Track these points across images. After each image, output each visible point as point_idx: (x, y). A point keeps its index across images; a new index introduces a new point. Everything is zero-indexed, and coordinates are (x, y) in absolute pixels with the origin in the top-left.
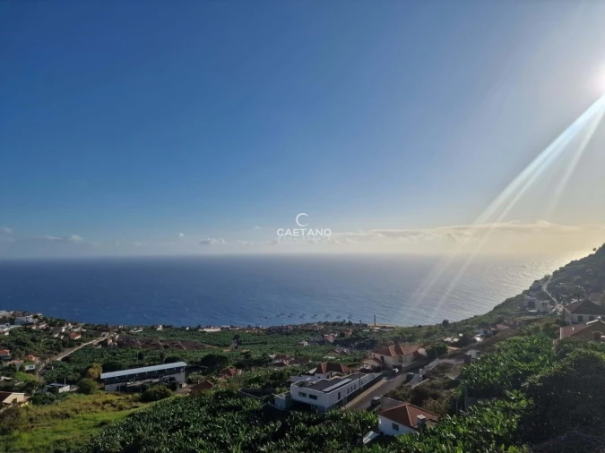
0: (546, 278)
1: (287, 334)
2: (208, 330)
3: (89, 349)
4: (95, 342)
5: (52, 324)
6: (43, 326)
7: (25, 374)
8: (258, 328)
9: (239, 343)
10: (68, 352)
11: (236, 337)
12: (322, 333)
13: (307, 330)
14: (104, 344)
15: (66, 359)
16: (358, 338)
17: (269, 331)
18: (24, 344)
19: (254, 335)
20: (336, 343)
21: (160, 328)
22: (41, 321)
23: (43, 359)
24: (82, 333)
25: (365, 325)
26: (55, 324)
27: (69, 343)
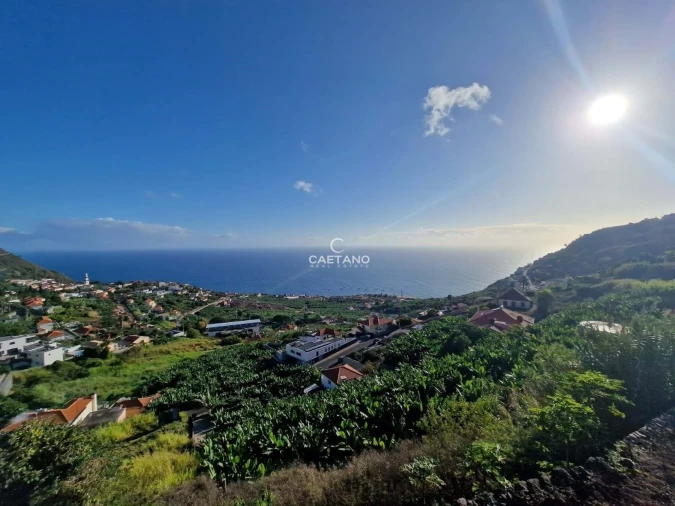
0: (529, 266)
1: (341, 302)
2: (290, 298)
3: (212, 307)
4: (216, 303)
5: (191, 291)
6: (185, 292)
7: (170, 323)
8: (323, 297)
9: (309, 307)
10: (198, 309)
11: (307, 303)
12: (364, 302)
13: (356, 300)
14: (222, 304)
15: (197, 313)
16: (387, 306)
17: (330, 300)
18: (172, 304)
19: (319, 301)
20: (371, 309)
21: (259, 295)
22: (184, 289)
23: (183, 313)
24: (209, 297)
25: (395, 297)
26: (193, 291)
27: (200, 303)
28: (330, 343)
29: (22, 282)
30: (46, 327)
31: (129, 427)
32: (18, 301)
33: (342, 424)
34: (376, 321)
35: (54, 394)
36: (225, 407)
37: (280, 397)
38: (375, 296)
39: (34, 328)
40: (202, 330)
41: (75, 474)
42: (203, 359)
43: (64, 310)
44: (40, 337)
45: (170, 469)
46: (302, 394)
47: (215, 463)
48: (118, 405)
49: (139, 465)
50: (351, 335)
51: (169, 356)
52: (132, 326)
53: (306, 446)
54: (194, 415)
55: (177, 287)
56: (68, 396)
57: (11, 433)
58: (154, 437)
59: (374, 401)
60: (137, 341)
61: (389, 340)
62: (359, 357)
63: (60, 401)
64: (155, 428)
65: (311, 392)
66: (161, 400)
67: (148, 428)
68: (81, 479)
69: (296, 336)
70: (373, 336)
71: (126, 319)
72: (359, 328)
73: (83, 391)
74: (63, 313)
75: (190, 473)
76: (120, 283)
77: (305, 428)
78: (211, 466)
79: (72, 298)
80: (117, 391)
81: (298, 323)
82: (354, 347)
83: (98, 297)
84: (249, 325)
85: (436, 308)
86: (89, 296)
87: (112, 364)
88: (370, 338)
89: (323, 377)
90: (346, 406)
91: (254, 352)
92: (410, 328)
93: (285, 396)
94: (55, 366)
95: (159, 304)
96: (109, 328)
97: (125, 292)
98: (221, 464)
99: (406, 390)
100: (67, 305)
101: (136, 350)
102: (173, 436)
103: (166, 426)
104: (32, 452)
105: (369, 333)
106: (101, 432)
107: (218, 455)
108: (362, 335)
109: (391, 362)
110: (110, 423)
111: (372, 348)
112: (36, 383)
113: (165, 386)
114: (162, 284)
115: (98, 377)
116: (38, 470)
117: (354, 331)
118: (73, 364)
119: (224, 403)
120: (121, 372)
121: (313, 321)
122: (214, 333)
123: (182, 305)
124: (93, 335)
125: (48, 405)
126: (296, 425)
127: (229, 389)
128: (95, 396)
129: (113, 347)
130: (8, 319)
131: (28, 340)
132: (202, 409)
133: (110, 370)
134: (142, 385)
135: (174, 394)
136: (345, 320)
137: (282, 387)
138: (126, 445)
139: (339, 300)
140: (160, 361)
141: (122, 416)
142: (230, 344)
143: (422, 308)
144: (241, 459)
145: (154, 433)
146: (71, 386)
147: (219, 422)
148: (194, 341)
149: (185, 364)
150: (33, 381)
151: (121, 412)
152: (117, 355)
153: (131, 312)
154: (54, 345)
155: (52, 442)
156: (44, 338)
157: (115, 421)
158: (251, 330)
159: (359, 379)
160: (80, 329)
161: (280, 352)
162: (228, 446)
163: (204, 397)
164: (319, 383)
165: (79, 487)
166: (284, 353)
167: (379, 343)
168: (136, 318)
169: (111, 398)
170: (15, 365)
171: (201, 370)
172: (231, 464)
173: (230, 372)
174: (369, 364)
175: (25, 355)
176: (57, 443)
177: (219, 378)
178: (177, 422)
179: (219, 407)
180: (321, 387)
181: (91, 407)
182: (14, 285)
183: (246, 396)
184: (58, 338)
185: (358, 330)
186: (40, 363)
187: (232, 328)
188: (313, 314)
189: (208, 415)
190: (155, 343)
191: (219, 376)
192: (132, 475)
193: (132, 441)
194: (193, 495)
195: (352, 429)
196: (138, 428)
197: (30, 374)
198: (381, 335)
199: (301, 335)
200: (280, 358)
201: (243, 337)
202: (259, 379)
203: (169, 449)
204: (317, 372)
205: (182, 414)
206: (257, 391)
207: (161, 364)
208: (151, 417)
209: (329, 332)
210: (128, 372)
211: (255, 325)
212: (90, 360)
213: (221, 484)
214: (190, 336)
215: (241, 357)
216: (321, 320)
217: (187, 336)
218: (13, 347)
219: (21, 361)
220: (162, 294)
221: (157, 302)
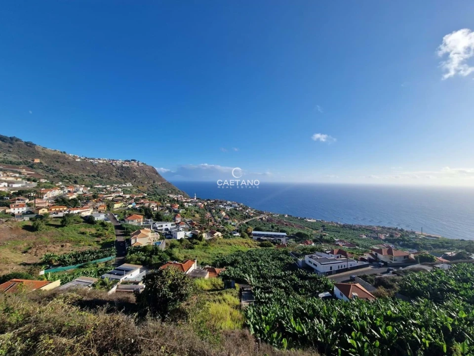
1: (354, 229)
2: (309, 220)
3: (255, 221)
4: (258, 218)
5: (244, 209)
6: (241, 209)
7: (232, 227)
8: (337, 223)
9: (324, 230)
10: (248, 220)
11: (323, 226)
12: (377, 232)
13: (369, 230)
14: (261, 219)
15: (247, 223)
16: (404, 240)
17: (344, 226)
18: (233, 215)
19: (333, 226)
20: (385, 240)
21: (286, 216)
22: (240, 207)
23: (239, 221)
24: (254, 214)
25: (413, 233)
26: (245, 208)
27: (248, 217)
28: (342, 262)
29: (171, 196)
30: (179, 220)
31: (209, 283)
32: (169, 205)
33: (353, 334)
34: (390, 252)
35: (180, 255)
36: (262, 289)
37: (300, 294)
38: (389, 229)
39: (174, 220)
40: (250, 234)
41: (186, 300)
42: (249, 253)
43: (185, 212)
44: (176, 224)
45: (229, 318)
46: (317, 297)
47: (254, 325)
48: (205, 269)
49: (214, 308)
50: (363, 260)
51: (230, 246)
52: (214, 225)
53: (319, 339)
54: (243, 288)
55: (236, 205)
56: (185, 257)
57: (164, 269)
58: (221, 294)
59: (387, 325)
60: (216, 234)
61: (405, 272)
62: (372, 281)
63: (182, 259)
64: (222, 289)
65: (325, 298)
66: (226, 273)
67: (219, 288)
68: (188, 304)
69: (313, 250)
70: (386, 264)
71: (211, 221)
72: (372, 254)
73: (191, 256)
74: (185, 213)
75: (239, 325)
76: (209, 200)
77: (319, 324)
78: (252, 326)
79: (189, 206)
80: (206, 261)
81: (315, 241)
82: (366, 271)
83: (200, 207)
84: (279, 236)
85: (467, 250)
86: (196, 206)
87: (203, 245)
88: (383, 266)
89: (335, 288)
90: (357, 320)
91: (281, 256)
92: (432, 265)
93: (304, 294)
94: (181, 240)
95: (227, 214)
96: (203, 224)
97: (211, 205)
98: (257, 327)
99: (426, 325)
100: (187, 210)
101: (214, 240)
102: (231, 297)
103: (228, 290)
104: (170, 282)
105: (383, 262)
106: (198, 282)
107: (256, 320)
108: (374, 261)
109: (409, 294)
110: (201, 278)
111: (385, 275)
112: (174, 247)
113: (228, 265)
114: (229, 202)
115: (198, 252)
116: (172, 292)
117: (367, 256)
118: (188, 241)
119: (260, 285)
120: (208, 251)
121: (327, 241)
122: (256, 237)
123: (239, 216)
124: (196, 227)
125: (178, 260)
126: (312, 320)
127: (264, 277)
128: (196, 261)
129: (204, 235)
130: (166, 213)
131: (172, 225)
132: (248, 286)
133: (203, 248)
134: (216, 261)
135: (233, 271)
136: (358, 245)
137: (302, 287)
138: (208, 293)
139: (351, 228)
140: (226, 249)
141: (207, 276)
142: (266, 247)
143: (448, 248)
144: (270, 330)
145: (222, 292)
146: (187, 252)
147: (257, 298)
148: (244, 240)
149: (239, 253)
150: (172, 246)
151: (207, 273)
152: (206, 241)
153: (213, 217)
154: (181, 229)
155: (177, 279)
156: (178, 224)
157: (204, 277)
158: (280, 240)
159: (371, 300)
160: (192, 223)
161: (300, 260)
162: (263, 316)
163: (248, 278)
164: (332, 292)
165: (187, 309)
166: (304, 262)
167: (394, 273)
168: (216, 221)
169: (203, 264)
170: (167, 237)
171: (248, 259)
172: (264, 330)
173: (265, 266)
174: (382, 290)
175: (170, 232)
176: (179, 281)
177: (258, 268)
178: (234, 289)
179: (258, 288)
180: (333, 296)
181: (194, 267)
182: (169, 197)
183: (275, 286)
184: (183, 226)
185: (371, 257)
186: (176, 237)
187: (267, 236)
188: (327, 236)
189: (250, 291)
190: (224, 237)
191: (258, 266)
192: (210, 313)
193: (211, 292)
194: (241, 340)
195: (363, 343)
196: (214, 285)
197: (172, 242)
198: (397, 266)
199: (317, 250)
200: (300, 264)
201: (275, 244)
202: (285, 276)
203: (229, 304)
204: (330, 283)
205: (236, 285)
206: (283, 284)
207: (226, 251)
208: (220, 281)
209: (341, 252)
210: (211, 252)
211: (283, 236)
212: (195, 241)
213: (257, 341)
214: (243, 236)
215: (273, 257)
216: (334, 241)
217: (241, 236)
218: (166, 227)
219: (169, 235)
220: (228, 208)
221: (226, 213)
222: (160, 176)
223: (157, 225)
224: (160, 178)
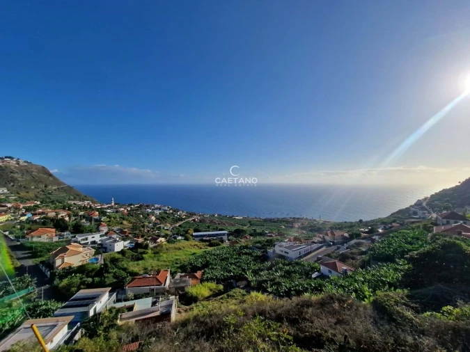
0: (426, 198)
1: (274, 222)
2: (237, 218)
3: (188, 223)
4: (190, 219)
5: (174, 211)
6: (171, 211)
7: (165, 231)
8: (260, 218)
9: (251, 225)
10: (180, 223)
11: (250, 222)
12: (291, 223)
13: (285, 221)
14: (194, 220)
16: (311, 226)
17: (265, 220)
18: (165, 219)
19: (258, 221)
21: (216, 215)
23: (172, 225)
24: (185, 215)
25: (315, 220)
27: (181, 219)
30: (105, 229)
34: (333, 233)
38: (299, 219)
39: (99, 230)
40: (192, 236)
43: (108, 219)
50: (314, 242)
55: (166, 208)
60: (159, 241)
74: (109, 221)
76: (131, 204)
81: (251, 235)
83: (122, 212)
84: (221, 235)
86: (117, 212)
95: (157, 219)
97: (136, 210)
114: (156, 206)
117: (316, 240)
122: (199, 239)
123: (170, 220)
124: (130, 235)
131: (100, 236)
139: (271, 221)
153: (142, 223)
158: (222, 238)
160: (122, 231)
175: (101, 244)
185: (320, 239)
187: (208, 236)
197: (110, 256)
211: (224, 234)
214: (187, 239)
217: (185, 240)
218: (93, 240)
219: (100, 248)
220: (157, 212)
221: (155, 217)
222: (55, 179)
223: (79, 239)
224: (56, 181)
